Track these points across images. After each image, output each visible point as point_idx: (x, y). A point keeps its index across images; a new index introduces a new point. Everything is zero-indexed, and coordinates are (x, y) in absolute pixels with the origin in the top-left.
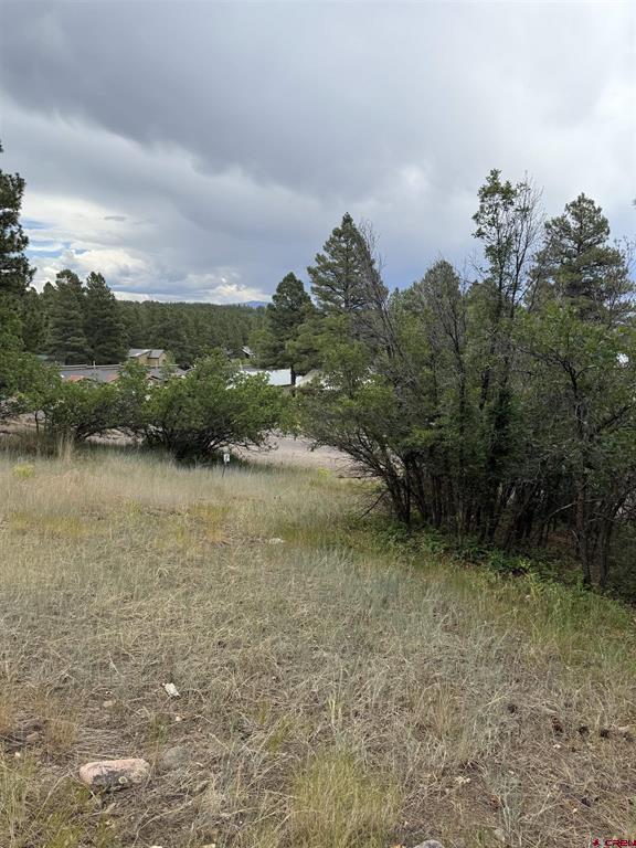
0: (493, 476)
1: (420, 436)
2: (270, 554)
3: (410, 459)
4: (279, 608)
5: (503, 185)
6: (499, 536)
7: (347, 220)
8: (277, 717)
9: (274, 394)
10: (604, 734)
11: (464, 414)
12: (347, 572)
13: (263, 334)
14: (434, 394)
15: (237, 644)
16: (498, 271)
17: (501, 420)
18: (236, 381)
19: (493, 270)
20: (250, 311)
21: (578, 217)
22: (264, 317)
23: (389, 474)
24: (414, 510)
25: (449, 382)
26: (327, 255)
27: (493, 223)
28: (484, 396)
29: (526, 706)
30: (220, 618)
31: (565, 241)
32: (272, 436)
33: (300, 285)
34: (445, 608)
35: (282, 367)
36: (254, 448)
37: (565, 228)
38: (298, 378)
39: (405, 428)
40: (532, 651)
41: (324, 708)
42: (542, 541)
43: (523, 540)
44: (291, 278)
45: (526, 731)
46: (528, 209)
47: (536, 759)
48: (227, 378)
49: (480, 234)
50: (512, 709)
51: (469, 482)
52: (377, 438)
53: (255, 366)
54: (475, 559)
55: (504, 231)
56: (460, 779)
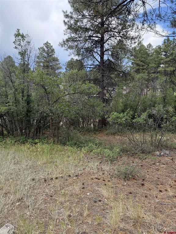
0: (28, 118)
1: (3, 109)
5: (21, 34)
6: (31, 134)
10: (57, 178)
11: (16, 101)
14: (7, 96)
16: (23, 59)
17: (28, 102)
19: (21, 59)
21: (47, 48)
24: (5, 132)
27: (19, 45)
28: (23, 96)
29: (37, 178)
31: (44, 54)
34: (15, 158)
37: (44, 50)
40: (39, 163)
42: (43, 134)
43: (38, 134)
45: (37, 184)
46: (29, 42)
47: (39, 190)
49: (16, 48)
50: (33, 180)
51: (21, 121)
54: (23, 143)
55: (24, 48)
56: (18, 204)
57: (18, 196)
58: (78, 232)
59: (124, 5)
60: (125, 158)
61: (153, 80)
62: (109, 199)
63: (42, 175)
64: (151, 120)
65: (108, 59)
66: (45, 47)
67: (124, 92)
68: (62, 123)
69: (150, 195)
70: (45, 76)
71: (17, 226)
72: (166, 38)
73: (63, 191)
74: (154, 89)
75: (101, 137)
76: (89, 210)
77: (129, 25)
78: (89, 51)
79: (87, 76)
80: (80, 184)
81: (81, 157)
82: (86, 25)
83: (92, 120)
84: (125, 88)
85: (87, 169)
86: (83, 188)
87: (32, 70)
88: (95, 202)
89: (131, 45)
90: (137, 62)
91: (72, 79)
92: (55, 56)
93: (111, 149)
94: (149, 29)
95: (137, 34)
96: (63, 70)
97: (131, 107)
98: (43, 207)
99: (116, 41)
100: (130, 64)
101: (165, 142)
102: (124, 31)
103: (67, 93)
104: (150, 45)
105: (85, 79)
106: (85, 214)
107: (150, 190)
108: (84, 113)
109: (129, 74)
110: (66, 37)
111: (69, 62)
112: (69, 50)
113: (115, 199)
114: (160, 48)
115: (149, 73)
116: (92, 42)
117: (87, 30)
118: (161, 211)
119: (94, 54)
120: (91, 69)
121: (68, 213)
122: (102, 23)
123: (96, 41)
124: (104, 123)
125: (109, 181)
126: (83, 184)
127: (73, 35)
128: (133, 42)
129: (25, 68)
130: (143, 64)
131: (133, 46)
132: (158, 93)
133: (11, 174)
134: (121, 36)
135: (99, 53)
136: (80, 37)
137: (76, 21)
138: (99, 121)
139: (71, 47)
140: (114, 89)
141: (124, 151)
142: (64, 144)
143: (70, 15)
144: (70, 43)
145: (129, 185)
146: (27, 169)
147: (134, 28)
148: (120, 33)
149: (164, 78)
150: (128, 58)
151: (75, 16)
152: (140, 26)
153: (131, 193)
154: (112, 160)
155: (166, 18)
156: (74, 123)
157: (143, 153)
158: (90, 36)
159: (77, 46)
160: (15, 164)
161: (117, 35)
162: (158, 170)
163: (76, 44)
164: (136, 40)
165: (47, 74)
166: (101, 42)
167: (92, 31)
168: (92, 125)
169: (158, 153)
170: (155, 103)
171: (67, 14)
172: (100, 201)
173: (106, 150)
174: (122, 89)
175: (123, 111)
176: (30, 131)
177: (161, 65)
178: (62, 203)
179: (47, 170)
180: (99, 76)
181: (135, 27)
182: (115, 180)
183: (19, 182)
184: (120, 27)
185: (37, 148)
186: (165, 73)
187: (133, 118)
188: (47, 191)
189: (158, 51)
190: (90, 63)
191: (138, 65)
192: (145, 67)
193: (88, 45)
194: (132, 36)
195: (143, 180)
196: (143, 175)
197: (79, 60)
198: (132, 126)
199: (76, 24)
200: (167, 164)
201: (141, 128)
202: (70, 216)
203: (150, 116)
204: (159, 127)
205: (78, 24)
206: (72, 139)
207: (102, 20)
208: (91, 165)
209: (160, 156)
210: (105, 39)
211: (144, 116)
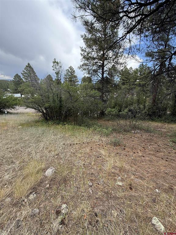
0: (60, 111)
1: (47, 105)
2: (18, 130)
3: (46, 109)
4: (21, 139)
5: (57, 61)
6: (62, 119)
7: (29, 64)
8: (22, 158)
9: (16, 99)
10: (77, 144)
11: (54, 101)
12: (36, 130)
13: (12, 86)
14: (49, 98)
15: (11, 148)
16: (58, 76)
17: (60, 101)
18: (6, 96)
19: (57, 76)
20: (8, 81)
21: (71, 70)
22: (12, 83)
23: (43, 112)
24: (48, 118)
25: (51, 95)
26: (25, 71)
27: (56, 68)
28: (58, 98)
29: (66, 144)
30: (7, 144)
31: (69, 73)
32: (17, 107)
33: (20, 76)
34: (54, 132)
35: (19, 93)
36: (13, 110)
37: (69, 71)
38: (22, 95)
39: (44, 104)
40: (67, 135)
41: (31, 154)
42: (69, 119)
43: (66, 120)
44: (17, 75)
45: (66, 147)
46: (61, 66)
47: (67, 150)
48: (3, 95)
49: (54, 70)
50: (64, 144)
51: (56, 112)
52: (39, 106)
53: (11, 93)
54: (58, 124)
55: (58, 70)
56: (56, 157)
57: (56, 152)
58: (89, 173)
59: (118, 42)
60: (115, 134)
61: (132, 89)
62: (106, 156)
63: (68, 142)
64: (130, 113)
65: (106, 77)
66: (69, 69)
67: (115, 96)
68: (79, 114)
69: (129, 155)
70: (70, 86)
71: (56, 168)
72: (141, 63)
73: (80, 151)
74: (133, 95)
75: (101, 122)
76: (94, 161)
77: (119, 56)
78: (95, 71)
79: (94, 86)
80: (89, 148)
81: (90, 133)
82: (94, 56)
83: (96, 112)
84: (115, 93)
85: (93, 140)
86: (91, 150)
87: (62, 83)
88: (98, 157)
89: (120, 68)
90: (123, 78)
91: (85, 88)
92: (75, 74)
93: (107, 129)
94: (132, 58)
95: (124, 61)
96: (80, 83)
97: (119, 105)
98: (69, 159)
99: (111, 66)
100: (119, 79)
101: (137, 126)
102: (116, 59)
103: (82, 96)
104: (131, 68)
105: (93, 88)
106: (92, 164)
107: (128, 152)
108: (92, 108)
109: (118, 85)
110: (82, 63)
111: (83, 78)
112: (84, 71)
113: (109, 156)
114: (137, 70)
115: (130, 85)
116: (97, 66)
117: (94, 59)
118: (135, 164)
119: (98, 73)
120: (96, 82)
121: (83, 163)
122: (104, 54)
123: (100, 65)
124: (102, 114)
125: (106, 146)
126: (91, 148)
127: (86, 62)
128: (121, 66)
129: (58, 82)
130: (127, 80)
131: (121, 69)
132: (135, 97)
133: (52, 141)
134: (114, 63)
135: (101, 73)
136: (90, 63)
137: (88, 54)
138: (100, 113)
139: (85, 69)
140: (109, 94)
141: (114, 130)
142: (80, 125)
143: (84, 49)
144: (84, 67)
145: (116, 149)
146: (60, 138)
147: (122, 58)
148: (113, 60)
149: (139, 88)
150: (118, 76)
151: (87, 50)
152: (127, 55)
153: (117, 153)
154: (107, 135)
155: (143, 51)
156: (85, 114)
157: (125, 131)
158: (96, 63)
159: (88, 68)
160: (54, 135)
161: (112, 62)
162: (133, 141)
163: (88, 67)
164: (123, 65)
165: (71, 85)
166: (103, 66)
167: (97, 59)
168: (96, 115)
169: (133, 131)
170: (133, 103)
171: (83, 49)
172: (101, 157)
173: (104, 129)
174: (114, 94)
175: (114, 108)
176: (61, 118)
177: (137, 80)
178: (80, 158)
179: (71, 139)
180: (101, 86)
181: (123, 56)
182: (109, 146)
183: (56, 145)
184: (114, 57)
185: (65, 127)
186: (139, 85)
187: (120, 111)
188: (72, 150)
189: (136, 72)
190: (96, 79)
191: (123, 80)
192: (127, 81)
193: (95, 68)
194: (121, 62)
195: (125, 146)
196: (124, 143)
197: (89, 77)
198: (118, 116)
199: (88, 55)
200: (138, 138)
201: (125, 117)
202: (84, 164)
203: (130, 111)
204: (135, 117)
205: (89, 55)
206: (85, 123)
207: (103, 52)
208: (95, 137)
209: (135, 133)
210: (105, 64)
211: (126, 110)
